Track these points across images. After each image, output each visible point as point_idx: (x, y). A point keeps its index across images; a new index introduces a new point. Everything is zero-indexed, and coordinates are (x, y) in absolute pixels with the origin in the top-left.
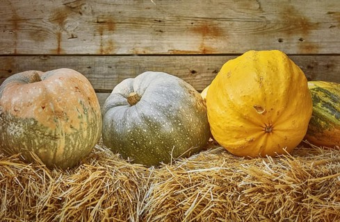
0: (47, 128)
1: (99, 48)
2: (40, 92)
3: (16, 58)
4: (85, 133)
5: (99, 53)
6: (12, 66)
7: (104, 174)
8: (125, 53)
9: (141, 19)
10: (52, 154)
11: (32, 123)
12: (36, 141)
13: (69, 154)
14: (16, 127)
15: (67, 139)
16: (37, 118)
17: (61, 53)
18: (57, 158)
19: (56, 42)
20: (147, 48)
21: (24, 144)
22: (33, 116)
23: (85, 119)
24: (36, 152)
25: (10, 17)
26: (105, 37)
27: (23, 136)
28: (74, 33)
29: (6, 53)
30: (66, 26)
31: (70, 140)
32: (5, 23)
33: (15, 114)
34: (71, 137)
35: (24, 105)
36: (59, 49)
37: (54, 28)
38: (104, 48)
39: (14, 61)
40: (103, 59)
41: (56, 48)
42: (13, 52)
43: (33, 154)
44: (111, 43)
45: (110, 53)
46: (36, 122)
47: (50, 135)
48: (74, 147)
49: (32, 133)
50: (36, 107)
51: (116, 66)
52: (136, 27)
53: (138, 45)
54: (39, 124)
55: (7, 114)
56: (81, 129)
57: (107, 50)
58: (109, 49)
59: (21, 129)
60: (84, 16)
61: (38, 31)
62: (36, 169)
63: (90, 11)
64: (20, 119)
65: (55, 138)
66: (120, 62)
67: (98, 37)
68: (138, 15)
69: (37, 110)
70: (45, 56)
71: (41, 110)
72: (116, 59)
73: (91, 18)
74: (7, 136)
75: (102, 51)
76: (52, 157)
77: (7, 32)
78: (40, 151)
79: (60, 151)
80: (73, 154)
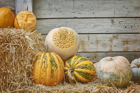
0: (117, 75)
1: (123, 49)
2: (114, 64)
3: (97, 53)
4: (128, 77)
5: (123, 51)
6: (96, 56)
7: (135, 90)
8: (132, 51)
9: (136, 40)
10: (118, 83)
11: (112, 73)
12: (113, 79)
13: (123, 84)
14: (107, 75)
15: (123, 79)
16: (114, 72)
17: (112, 51)
18: (119, 85)
19: (110, 48)
20: (138, 49)
21: (109, 80)
22: (112, 71)
23: (128, 72)
24: (113, 83)
25: (96, 40)
26: (125, 46)
27: (109, 78)
28: (116, 45)
29: (94, 51)
30: (113, 43)
31: (124, 79)
32: (94, 42)
33: (106, 71)
34: (124, 78)
35: (109, 68)
36: (111, 50)
37: (109, 43)
38: (125, 49)
39: (97, 54)
40: (125, 53)
41: (110, 49)
42: (96, 51)
43: (112, 84)
44: (127, 48)
45: (127, 51)
46: (113, 73)
47: (118, 77)
48: (125, 81)
49: (112, 77)
50: (113, 68)
51: (129, 55)
52: (135, 43)
53: (136, 48)
54: (114, 74)
55: (103, 71)
56: (127, 75)
57: (126, 50)
58: (127, 50)
59: (108, 76)
60: (119, 39)
61: (104, 44)
62: (113, 88)
63: (121, 38)
64: (108, 72)
65: (119, 78)
66: (130, 54)
67: (123, 46)
68: (135, 39)
69: (113, 69)
70: (106, 52)
71: (115, 69)
72: (129, 53)
73: (121, 40)
74: (103, 78)
75: (124, 50)
76: (118, 84)
77: (95, 45)
78: (114, 83)
79: (121, 82)
80: (124, 83)
